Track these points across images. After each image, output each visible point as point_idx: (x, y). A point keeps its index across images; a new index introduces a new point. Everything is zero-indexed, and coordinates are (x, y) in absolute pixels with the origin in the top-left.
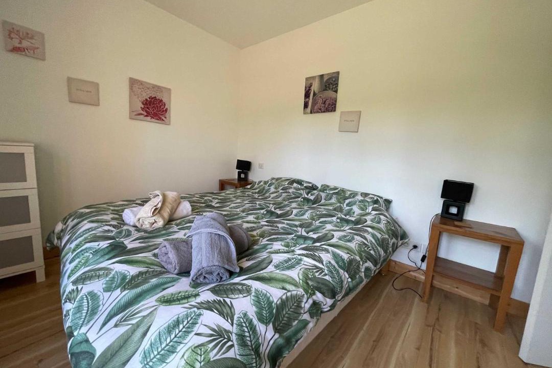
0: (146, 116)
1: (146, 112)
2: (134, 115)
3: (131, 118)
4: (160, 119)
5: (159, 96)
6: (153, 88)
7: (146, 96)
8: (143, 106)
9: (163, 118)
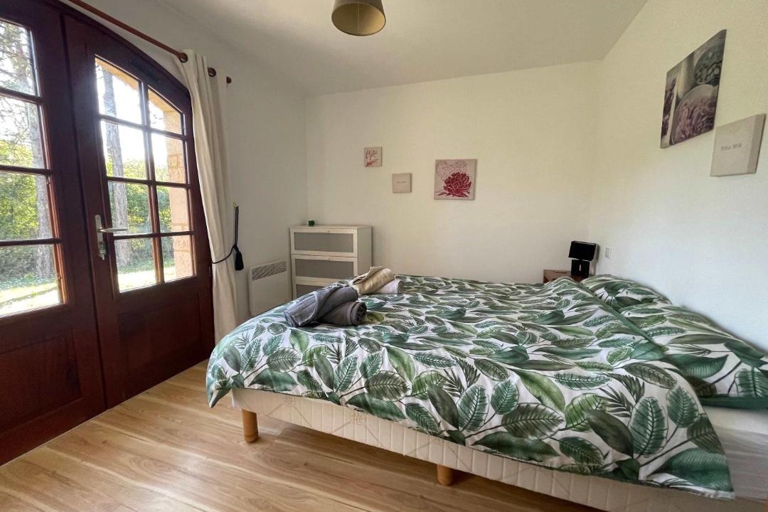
0: (449, 194)
1: (449, 190)
2: (439, 195)
3: (435, 199)
4: (462, 195)
5: (462, 171)
6: (457, 163)
7: (449, 174)
8: (446, 185)
9: (467, 194)
